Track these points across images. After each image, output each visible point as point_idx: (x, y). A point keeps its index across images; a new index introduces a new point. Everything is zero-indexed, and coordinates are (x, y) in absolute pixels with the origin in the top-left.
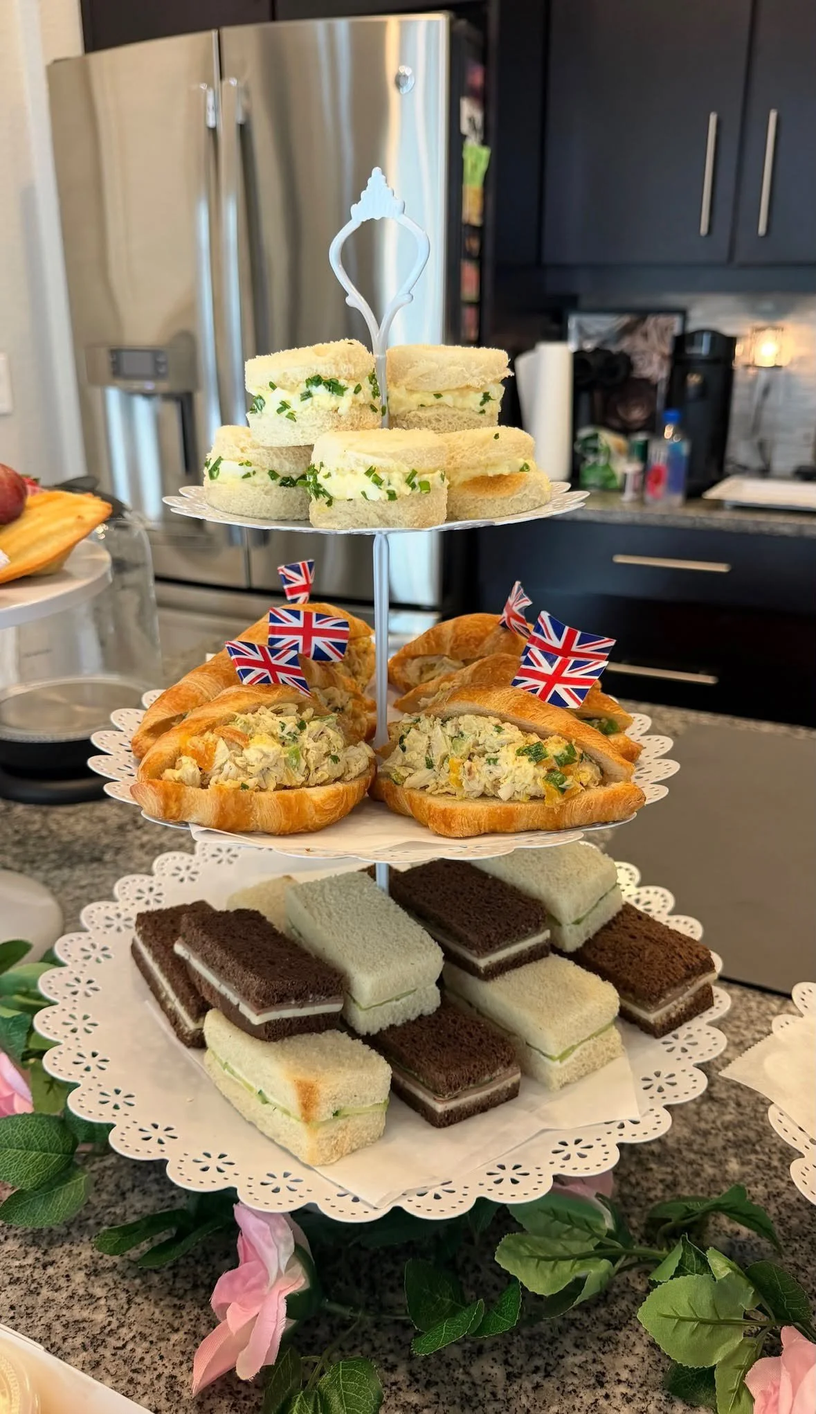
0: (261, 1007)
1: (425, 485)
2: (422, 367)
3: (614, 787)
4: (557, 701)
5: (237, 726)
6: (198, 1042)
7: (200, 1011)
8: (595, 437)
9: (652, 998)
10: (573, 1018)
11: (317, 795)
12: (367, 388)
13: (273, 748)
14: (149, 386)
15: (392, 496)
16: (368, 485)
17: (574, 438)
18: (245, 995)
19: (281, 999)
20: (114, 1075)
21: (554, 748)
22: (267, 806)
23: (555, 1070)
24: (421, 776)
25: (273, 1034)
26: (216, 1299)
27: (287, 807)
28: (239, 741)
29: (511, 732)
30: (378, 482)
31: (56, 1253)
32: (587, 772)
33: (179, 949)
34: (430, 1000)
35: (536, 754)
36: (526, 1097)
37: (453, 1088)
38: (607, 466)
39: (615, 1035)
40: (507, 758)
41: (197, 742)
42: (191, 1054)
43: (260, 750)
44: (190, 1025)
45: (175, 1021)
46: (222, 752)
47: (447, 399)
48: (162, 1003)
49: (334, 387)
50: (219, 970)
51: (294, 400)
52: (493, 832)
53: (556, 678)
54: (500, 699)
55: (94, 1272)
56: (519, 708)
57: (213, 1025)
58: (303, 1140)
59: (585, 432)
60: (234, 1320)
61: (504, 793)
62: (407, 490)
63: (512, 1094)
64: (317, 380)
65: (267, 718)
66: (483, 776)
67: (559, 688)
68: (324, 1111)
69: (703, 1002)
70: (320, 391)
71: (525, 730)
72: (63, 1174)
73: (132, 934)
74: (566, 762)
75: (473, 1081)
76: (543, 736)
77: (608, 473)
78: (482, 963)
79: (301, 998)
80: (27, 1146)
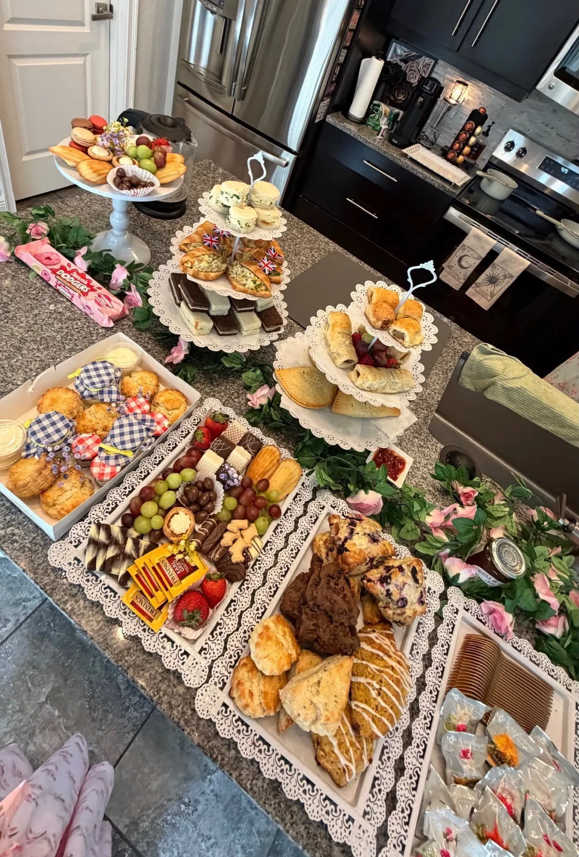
0: (192, 306)
1: (249, 226)
2: (259, 194)
3: (267, 292)
4: (264, 271)
5: (200, 258)
6: (179, 305)
7: (181, 299)
8: (379, 106)
9: (268, 326)
10: (250, 325)
11: (213, 275)
12: (245, 198)
13: (206, 265)
14: (215, 9)
15: (241, 227)
16: (237, 223)
17: (371, 102)
18: (190, 302)
19: (197, 305)
20: (161, 307)
21: (258, 283)
22: (202, 275)
23: (244, 333)
24: (234, 275)
25: (193, 311)
26: (172, 351)
27: (206, 276)
28: (200, 261)
29: (252, 275)
30: (239, 224)
31: (142, 333)
32: (263, 288)
33: (179, 286)
34: (226, 313)
35: (255, 282)
37: (224, 330)
38: (378, 120)
39: (259, 330)
40: (250, 280)
41: (192, 260)
42: (177, 307)
43: (204, 265)
44: (178, 302)
45: (175, 299)
46: (196, 263)
47: (262, 202)
48: (173, 294)
49: (238, 197)
50: (186, 295)
51: (229, 198)
52: (243, 292)
53: (266, 265)
54: (252, 268)
55: (150, 339)
56: (256, 271)
57: (183, 304)
58: (194, 331)
59: (375, 102)
60: (175, 354)
61: (247, 286)
62: (245, 226)
63: (235, 334)
64: (235, 195)
65: (207, 258)
66: (244, 282)
67: (266, 268)
68: (199, 327)
69: (279, 329)
70: (235, 197)
71: (255, 275)
72: (147, 320)
73: (169, 276)
74: (260, 285)
75: (228, 330)
76: (258, 278)
77: (377, 123)
78: (238, 309)
79: (200, 306)
80: (141, 313)
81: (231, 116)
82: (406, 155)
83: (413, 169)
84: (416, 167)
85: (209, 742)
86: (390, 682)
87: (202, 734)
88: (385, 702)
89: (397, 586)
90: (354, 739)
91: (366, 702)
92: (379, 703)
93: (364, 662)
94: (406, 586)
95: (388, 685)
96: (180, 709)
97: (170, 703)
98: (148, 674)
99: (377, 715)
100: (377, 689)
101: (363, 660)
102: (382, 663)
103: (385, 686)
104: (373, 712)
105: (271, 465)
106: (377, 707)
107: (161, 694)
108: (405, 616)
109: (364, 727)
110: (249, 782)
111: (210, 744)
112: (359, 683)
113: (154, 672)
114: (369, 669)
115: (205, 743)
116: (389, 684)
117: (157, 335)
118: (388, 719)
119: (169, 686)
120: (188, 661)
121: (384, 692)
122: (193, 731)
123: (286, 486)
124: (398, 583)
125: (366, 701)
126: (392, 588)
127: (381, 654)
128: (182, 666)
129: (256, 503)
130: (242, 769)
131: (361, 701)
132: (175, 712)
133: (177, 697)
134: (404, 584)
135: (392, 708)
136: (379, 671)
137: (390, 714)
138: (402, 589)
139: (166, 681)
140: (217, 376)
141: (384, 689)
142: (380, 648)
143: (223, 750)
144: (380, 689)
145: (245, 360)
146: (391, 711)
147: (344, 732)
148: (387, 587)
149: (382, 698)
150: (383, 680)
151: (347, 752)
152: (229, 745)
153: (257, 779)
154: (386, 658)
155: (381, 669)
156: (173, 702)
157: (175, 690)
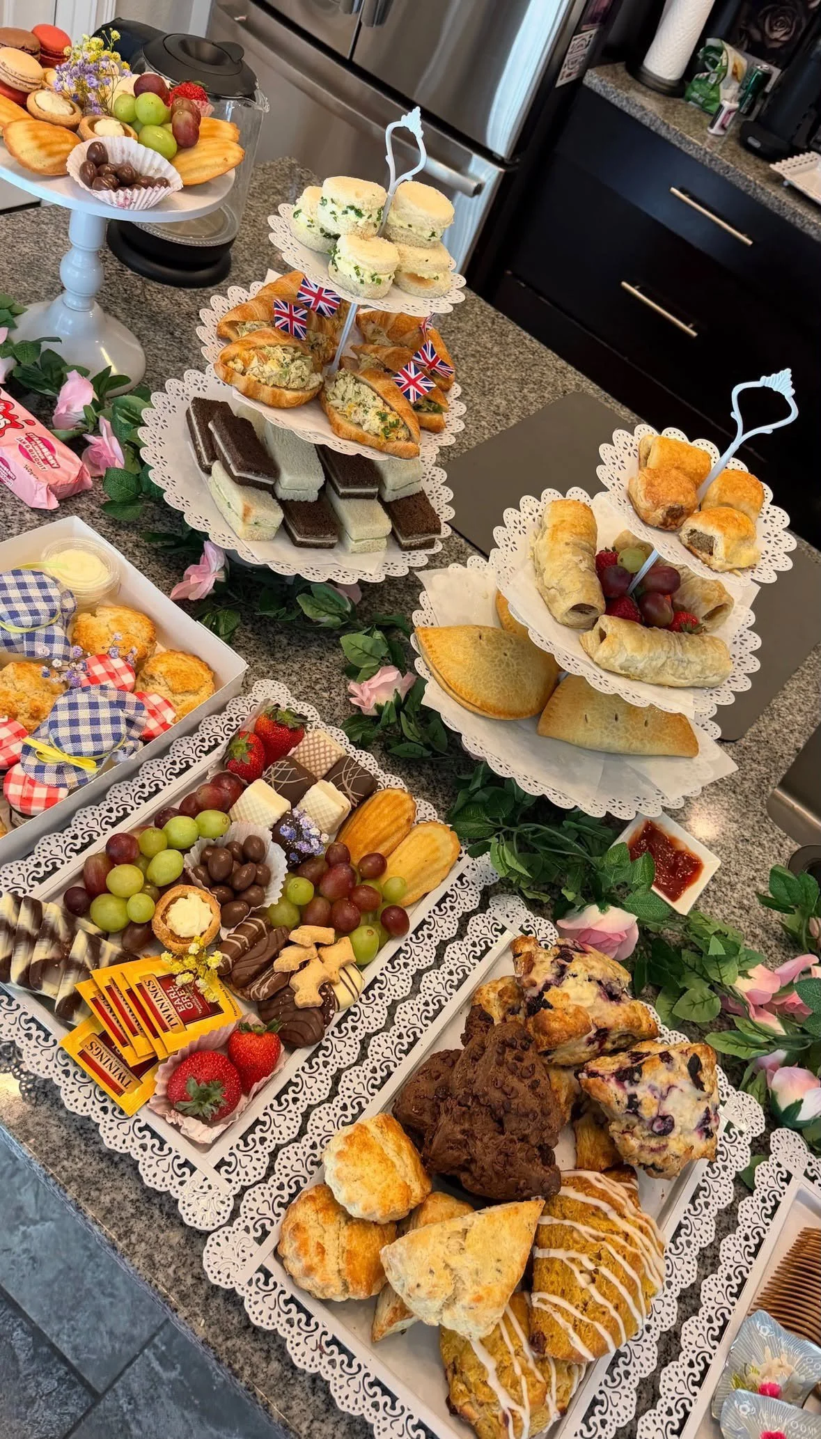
0: (239, 470)
1: (379, 281)
2: (407, 211)
3: (410, 444)
4: (407, 395)
5: (265, 352)
6: (208, 471)
7: (213, 457)
8: (719, 51)
9: (407, 535)
10: (366, 528)
11: (289, 395)
12: (375, 216)
13: (277, 369)
15: (362, 282)
16: (353, 272)
17: (701, 42)
18: (234, 462)
19: (249, 470)
20: (168, 468)
21: (391, 419)
22: (266, 393)
23: (352, 545)
24: (338, 402)
25: (241, 482)
26: (186, 572)
27: (274, 396)
28: (265, 359)
29: (379, 403)
30: (358, 274)
32: (402, 433)
33: (210, 426)
34: (313, 496)
35: (383, 418)
36: (336, 550)
37: (306, 534)
38: (715, 87)
39: (384, 542)
40: (372, 412)
42: (203, 475)
43: (271, 368)
44: (206, 462)
45: (199, 457)
46: (255, 363)
47: (413, 229)
48: (196, 446)
49: (359, 213)
50: (226, 445)
51: (339, 213)
52: (355, 441)
53: (412, 382)
54: (381, 385)
56: (387, 392)
57: (217, 467)
58: (240, 528)
59: (711, 42)
60: (194, 580)
61: (365, 427)
62: (370, 281)
63: (331, 546)
64: (352, 208)
65: (279, 353)
66: (359, 417)
67: (412, 388)
68: (251, 520)
69: (430, 544)
70: (351, 213)
71: (385, 403)
72: (132, 501)
73: (189, 404)
74: (394, 426)
75: (315, 534)
76: (392, 409)
77: (713, 94)
78: (342, 491)
79: (257, 473)
80: (121, 483)
81: (349, 64)
82: (778, 179)
83: (795, 214)
84: (800, 209)
85: (227, 1339)
86: (619, 1258)
87: (213, 1324)
88: (604, 1295)
89: (653, 1089)
90: (531, 1365)
91: (563, 1294)
92: (591, 1297)
93: (567, 1223)
94: (675, 1092)
95: (612, 1264)
96: (170, 1271)
97: (150, 1257)
98: (108, 1198)
99: (585, 1319)
100: (589, 1273)
101: (565, 1218)
102: (604, 1225)
103: (607, 1266)
104: (577, 1314)
105: (393, 828)
106: (586, 1304)
107: (134, 1238)
108: (665, 1154)
109: (555, 1340)
110: (306, 1424)
111: (229, 1344)
112: (552, 1260)
113: (119, 1198)
114: (575, 1235)
115: (220, 1340)
116: (615, 1262)
117: (155, 536)
118: (606, 1327)
119: (149, 1227)
120: (193, 1181)
121: (604, 1277)
122: (196, 1315)
123: (423, 875)
124: (657, 1084)
125: (563, 1291)
126: (642, 1092)
127: (605, 1206)
128: (178, 1187)
129: (356, 899)
130: (293, 1398)
131: (554, 1293)
132: (160, 1276)
133: (165, 1249)
134: (670, 1087)
135: (616, 1308)
136: (597, 1239)
137: (613, 1319)
138: (664, 1098)
139: (144, 1218)
140: (285, 641)
141: (604, 1270)
142: (603, 1196)
143: (255, 1359)
144: (596, 1271)
145: (349, 609)
146: (614, 1313)
147: (512, 1349)
148: (631, 1090)
149: (599, 1288)
150: (603, 1254)
151: (515, 1384)
152: (268, 1351)
153: (323, 1421)
154: (613, 1216)
155: (602, 1235)
156: (157, 1258)
157: (162, 1236)
